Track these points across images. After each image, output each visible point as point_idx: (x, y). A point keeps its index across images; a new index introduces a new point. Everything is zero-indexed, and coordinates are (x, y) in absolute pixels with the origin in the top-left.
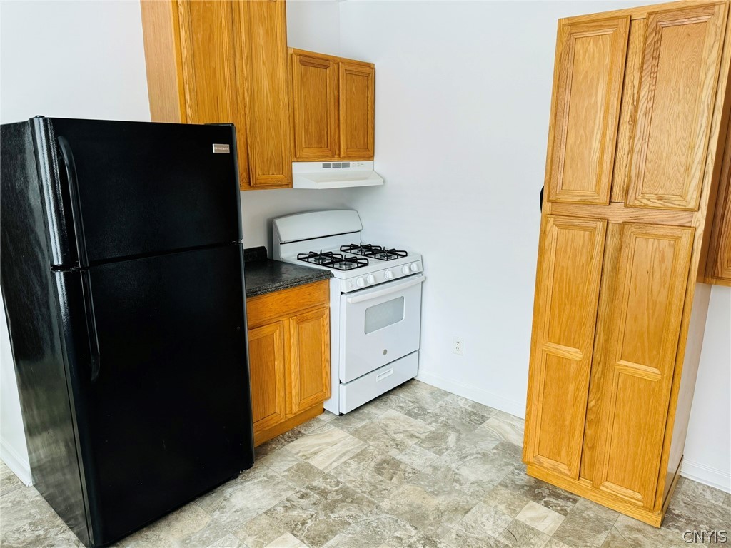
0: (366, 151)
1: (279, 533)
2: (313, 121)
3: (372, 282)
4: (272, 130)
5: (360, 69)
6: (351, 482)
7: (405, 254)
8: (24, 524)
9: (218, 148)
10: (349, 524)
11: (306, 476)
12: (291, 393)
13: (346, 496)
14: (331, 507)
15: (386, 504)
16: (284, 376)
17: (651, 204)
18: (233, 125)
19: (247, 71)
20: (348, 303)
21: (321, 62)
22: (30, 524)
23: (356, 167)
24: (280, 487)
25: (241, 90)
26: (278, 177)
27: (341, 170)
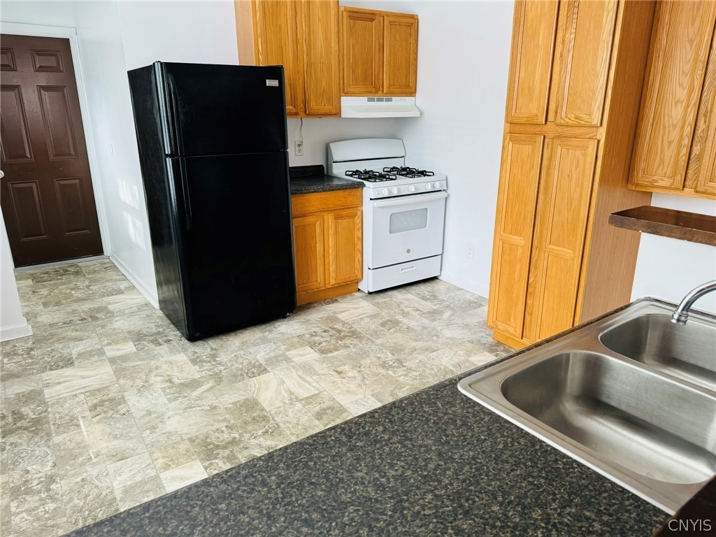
0: (409, 89)
1: (303, 346)
2: (360, 63)
3: (395, 193)
4: (325, 70)
5: (403, 20)
6: (360, 328)
7: (432, 174)
8: (153, 326)
9: (269, 83)
10: (349, 347)
11: (332, 322)
12: (329, 269)
13: (354, 334)
14: (341, 339)
15: (379, 341)
16: (324, 256)
17: (571, 122)
18: (282, 66)
19: (306, 26)
20: (374, 207)
21: (368, 16)
22: (155, 326)
23: (398, 101)
24: (312, 325)
25: (300, 41)
26: (328, 108)
27: (384, 103)
